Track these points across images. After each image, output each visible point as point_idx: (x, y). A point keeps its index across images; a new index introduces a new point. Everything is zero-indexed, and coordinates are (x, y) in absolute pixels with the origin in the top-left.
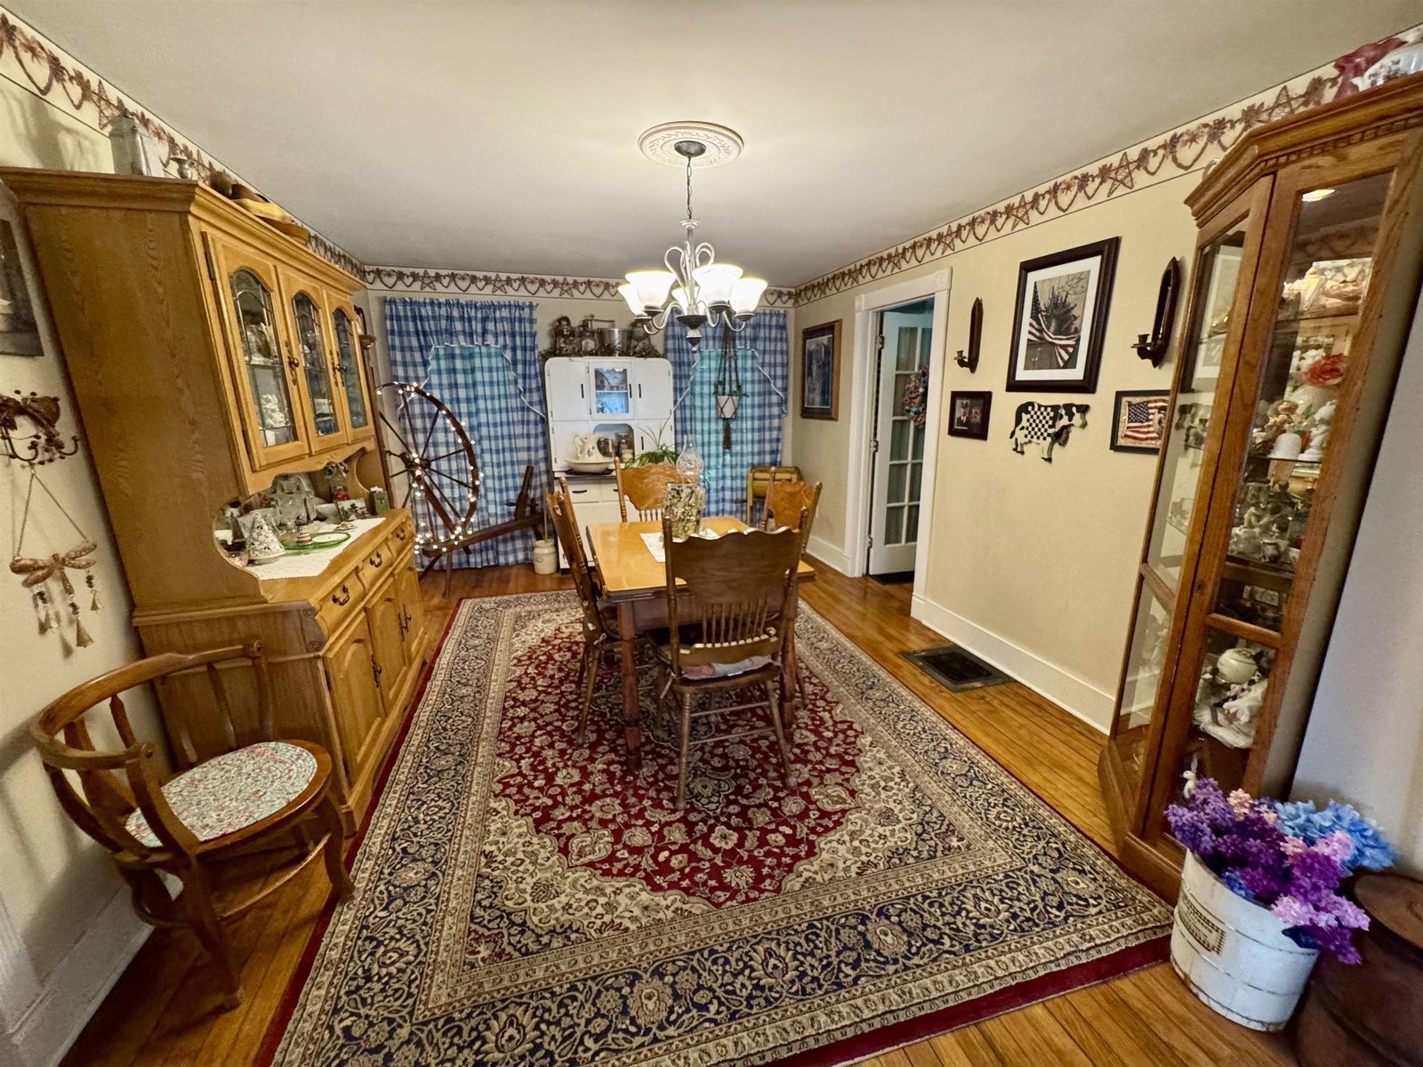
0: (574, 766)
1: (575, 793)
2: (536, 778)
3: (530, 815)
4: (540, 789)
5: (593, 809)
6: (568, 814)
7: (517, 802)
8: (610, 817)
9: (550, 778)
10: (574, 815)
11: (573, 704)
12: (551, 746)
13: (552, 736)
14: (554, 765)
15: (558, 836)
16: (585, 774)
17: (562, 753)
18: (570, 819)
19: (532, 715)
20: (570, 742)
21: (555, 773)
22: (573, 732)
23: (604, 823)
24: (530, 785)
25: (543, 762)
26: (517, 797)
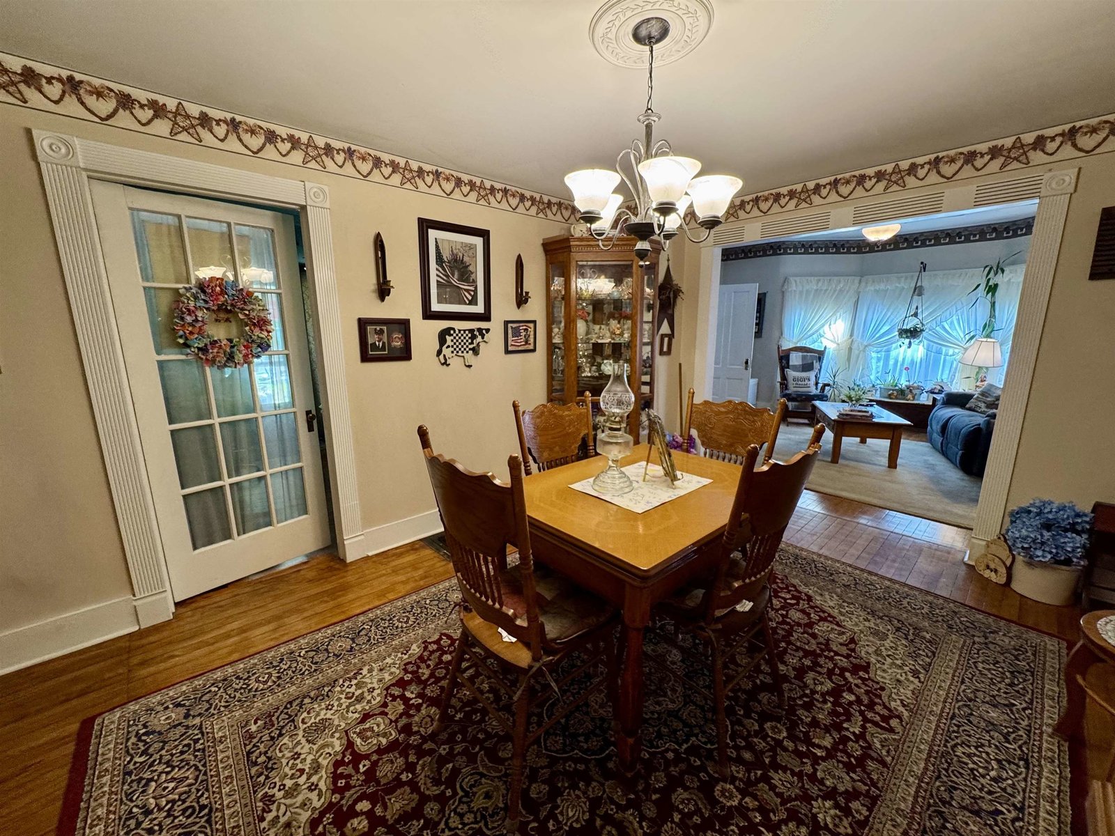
0: (806, 686)
1: (821, 666)
2: (850, 703)
3: (869, 679)
4: (850, 691)
5: (814, 647)
6: (836, 657)
7: (880, 697)
8: (806, 635)
9: (836, 692)
10: (832, 654)
11: (747, 756)
12: (815, 723)
13: (806, 734)
14: (825, 702)
15: (853, 650)
16: (801, 672)
17: (808, 706)
18: (837, 654)
19: (814, 790)
20: (792, 710)
21: (828, 693)
22: (778, 720)
23: (814, 636)
24: (859, 701)
25: (833, 713)
26: (877, 700)
